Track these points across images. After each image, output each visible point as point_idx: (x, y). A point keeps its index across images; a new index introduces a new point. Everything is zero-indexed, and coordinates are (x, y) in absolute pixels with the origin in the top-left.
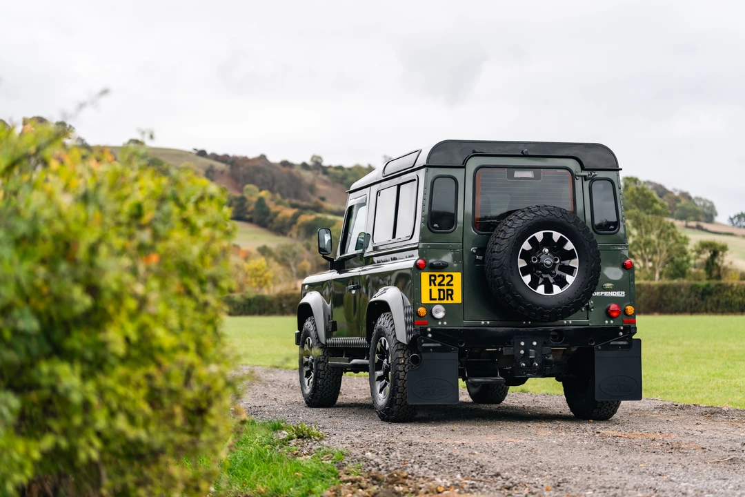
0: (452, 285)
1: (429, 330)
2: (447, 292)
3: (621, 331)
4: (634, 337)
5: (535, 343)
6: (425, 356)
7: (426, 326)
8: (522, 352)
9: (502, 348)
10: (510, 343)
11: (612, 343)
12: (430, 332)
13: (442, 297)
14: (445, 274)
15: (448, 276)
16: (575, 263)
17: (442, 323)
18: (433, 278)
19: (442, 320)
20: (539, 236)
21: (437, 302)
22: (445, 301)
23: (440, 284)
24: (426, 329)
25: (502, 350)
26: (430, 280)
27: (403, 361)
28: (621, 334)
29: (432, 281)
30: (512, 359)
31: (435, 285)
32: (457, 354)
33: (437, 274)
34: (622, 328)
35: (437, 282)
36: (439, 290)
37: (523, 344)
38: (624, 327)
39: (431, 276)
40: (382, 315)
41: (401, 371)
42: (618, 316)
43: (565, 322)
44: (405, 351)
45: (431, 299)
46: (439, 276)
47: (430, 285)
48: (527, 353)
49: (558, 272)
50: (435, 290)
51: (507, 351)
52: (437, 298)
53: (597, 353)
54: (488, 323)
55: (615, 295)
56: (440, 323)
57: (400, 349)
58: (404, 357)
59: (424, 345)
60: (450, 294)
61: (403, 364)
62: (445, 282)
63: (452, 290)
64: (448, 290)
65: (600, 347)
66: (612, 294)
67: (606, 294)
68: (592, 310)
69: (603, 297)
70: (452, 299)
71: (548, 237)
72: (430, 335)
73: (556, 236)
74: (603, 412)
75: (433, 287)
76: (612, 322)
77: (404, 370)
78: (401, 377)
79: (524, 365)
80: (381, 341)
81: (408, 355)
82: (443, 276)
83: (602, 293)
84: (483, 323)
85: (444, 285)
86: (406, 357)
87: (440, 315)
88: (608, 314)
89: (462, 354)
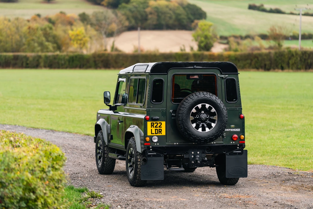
1: (151, 147)
4: (244, 149)
5: (198, 153)
6: (149, 158)
8: (193, 156)
9: (184, 155)
10: (187, 153)
12: (151, 148)
16: (216, 118)
17: (157, 144)
19: (157, 143)
20: (200, 106)
24: (149, 147)
25: (184, 156)
27: (139, 160)
28: (238, 148)
30: (188, 160)
36: (156, 130)
37: (193, 153)
40: (131, 138)
41: (139, 165)
42: (236, 140)
44: (141, 156)
48: (195, 157)
49: (208, 122)
51: (186, 156)
53: (227, 156)
54: (177, 144)
55: (235, 131)
57: (139, 155)
58: (140, 158)
60: (160, 131)
61: (140, 161)
63: (161, 129)
65: (228, 154)
66: (234, 130)
67: (231, 130)
68: (225, 137)
71: (203, 106)
72: (151, 150)
73: (207, 106)
74: (231, 182)
75: (152, 128)
76: (234, 142)
77: (140, 164)
78: (139, 167)
79: (193, 162)
80: (131, 150)
81: (142, 157)
83: (229, 130)
84: (175, 144)
86: (141, 158)
87: (156, 141)
88: (232, 139)
89: (165, 157)
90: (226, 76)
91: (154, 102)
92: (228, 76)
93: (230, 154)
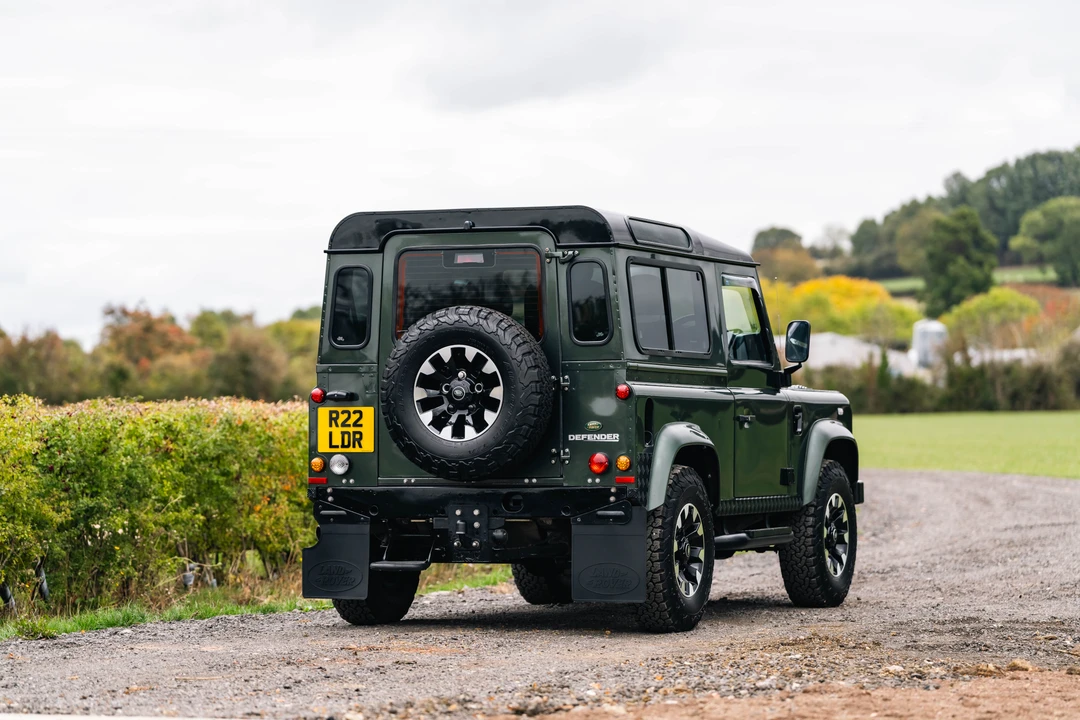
0: (361, 426)
2: (354, 436)
3: (612, 494)
7: (324, 486)
10: (443, 512)
11: (599, 513)
12: (331, 494)
13: (346, 443)
14: (352, 409)
15: (355, 412)
18: (334, 415)
21: (340, 450)
22: (351, 450)
23: (344, 425)
26: (331, 419)
29: (333, 420)
31: (337, 425)
32: (369, 526)
33: (340, 409)
34: (613, 490)
35: (340, 422)
38: (617, 488)
39: (331, 412)
43: (526, 481)
45: (331, 446)
46: (343, 412)
47: (331, 426)
50: (337, 432)
52: (340, 444)
53: (574, 528)
56: (344, 481)
59: (323, 512)
62: (351, 422)
64: (355, 433)
65: (579, 520)
66: (599, 438)
67: (590, 437)
69: (585, 443)
70: (360, 446)
72: (330, 499)
76: (598, 480)
82: (348, 412)
83: (584, 436)
85: (349, 425)
90: (571, 253)
91: (340, 343)
92: (577, 252)
93: (585, 522)
